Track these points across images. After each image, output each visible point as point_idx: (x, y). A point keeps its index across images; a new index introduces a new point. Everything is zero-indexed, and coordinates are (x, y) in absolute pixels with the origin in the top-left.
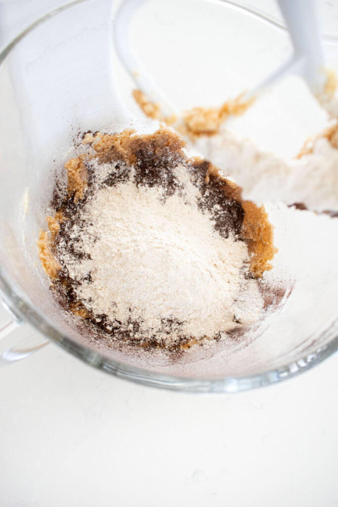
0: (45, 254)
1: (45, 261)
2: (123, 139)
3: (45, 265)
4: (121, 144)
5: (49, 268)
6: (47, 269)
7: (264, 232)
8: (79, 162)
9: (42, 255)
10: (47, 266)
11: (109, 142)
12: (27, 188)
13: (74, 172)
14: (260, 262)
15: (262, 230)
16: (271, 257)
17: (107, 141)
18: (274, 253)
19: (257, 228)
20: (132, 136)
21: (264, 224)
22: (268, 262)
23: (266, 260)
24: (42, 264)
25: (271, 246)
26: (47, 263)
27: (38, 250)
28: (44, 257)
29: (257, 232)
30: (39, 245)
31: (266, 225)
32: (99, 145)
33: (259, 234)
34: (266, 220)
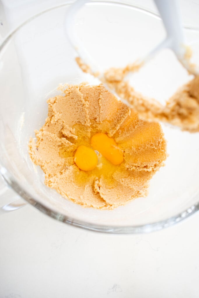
0: (32, 151)
1: (31, 155)
2: (81, 87)
3: (31, 157)
4: (80, 90)
5: (33, 159)
6: (32, 160)
7: (162, 144)
8: (55, 99)
9: (30, 152)
10: (33, 158)
11: (73, 89)
12: (24, 113)
13: (52, 105)
14: (158, 162)
15: (160, 143)
16: (165, 159)
17: (72, 88)
18: (166, 157)
19: (158, 142)
20: (86, 85)
21: (162, 139)
22: (163, 162)
23: (162, 160)
24: (30, 156)
25: (166, 153)
26: (33, 156)
27: (28, 148)
28: (31, 153)
29: (157, 144)
30: (29, 146)
31: (163, 140)
32: (67, 90)
33: (158, 145)
34: (163, 137)
